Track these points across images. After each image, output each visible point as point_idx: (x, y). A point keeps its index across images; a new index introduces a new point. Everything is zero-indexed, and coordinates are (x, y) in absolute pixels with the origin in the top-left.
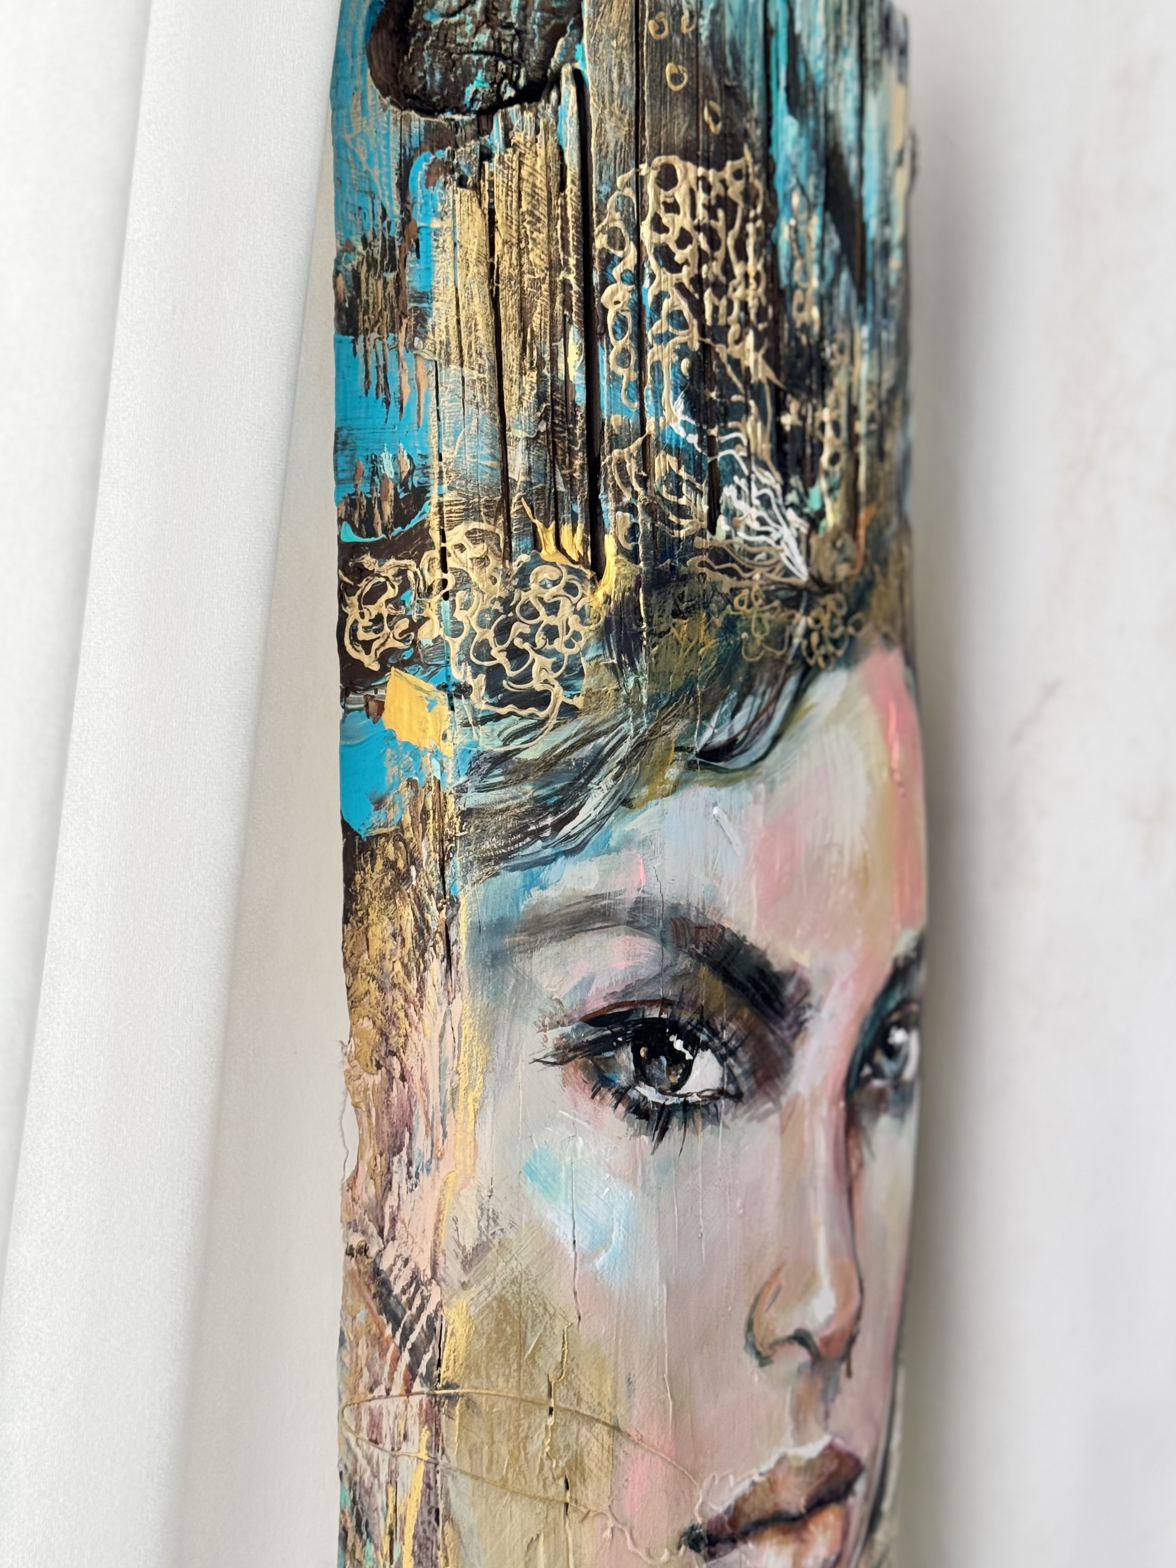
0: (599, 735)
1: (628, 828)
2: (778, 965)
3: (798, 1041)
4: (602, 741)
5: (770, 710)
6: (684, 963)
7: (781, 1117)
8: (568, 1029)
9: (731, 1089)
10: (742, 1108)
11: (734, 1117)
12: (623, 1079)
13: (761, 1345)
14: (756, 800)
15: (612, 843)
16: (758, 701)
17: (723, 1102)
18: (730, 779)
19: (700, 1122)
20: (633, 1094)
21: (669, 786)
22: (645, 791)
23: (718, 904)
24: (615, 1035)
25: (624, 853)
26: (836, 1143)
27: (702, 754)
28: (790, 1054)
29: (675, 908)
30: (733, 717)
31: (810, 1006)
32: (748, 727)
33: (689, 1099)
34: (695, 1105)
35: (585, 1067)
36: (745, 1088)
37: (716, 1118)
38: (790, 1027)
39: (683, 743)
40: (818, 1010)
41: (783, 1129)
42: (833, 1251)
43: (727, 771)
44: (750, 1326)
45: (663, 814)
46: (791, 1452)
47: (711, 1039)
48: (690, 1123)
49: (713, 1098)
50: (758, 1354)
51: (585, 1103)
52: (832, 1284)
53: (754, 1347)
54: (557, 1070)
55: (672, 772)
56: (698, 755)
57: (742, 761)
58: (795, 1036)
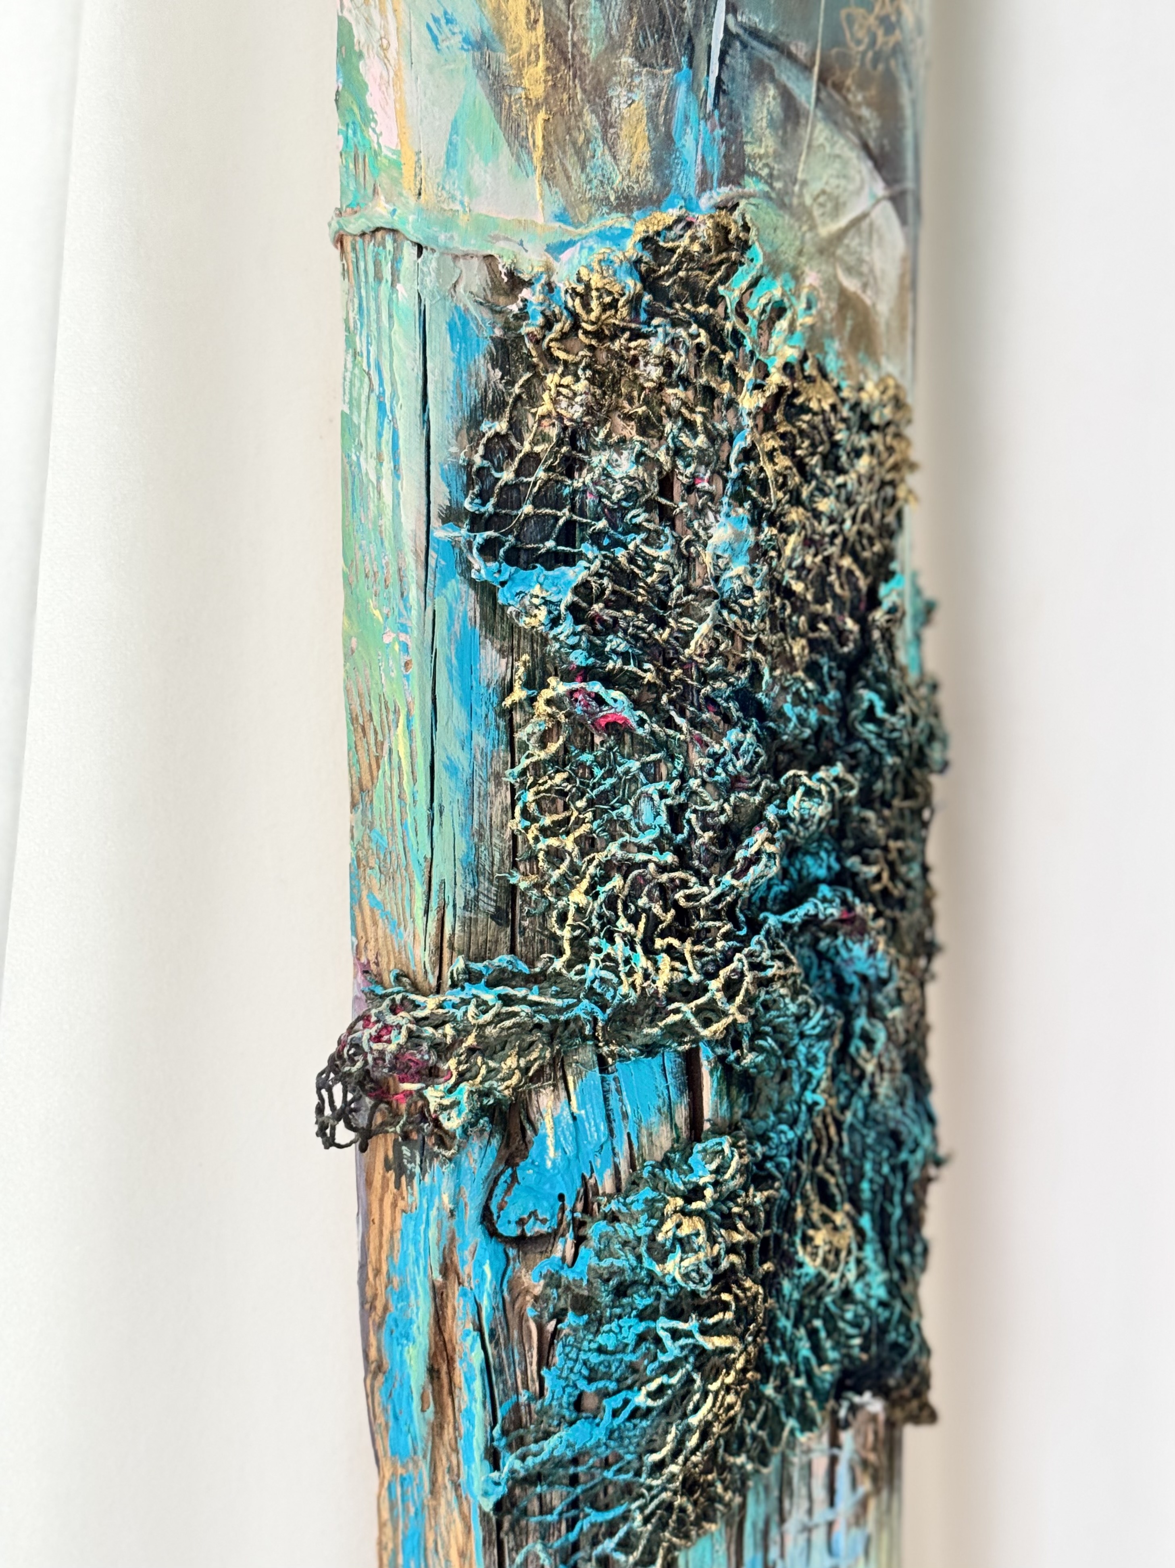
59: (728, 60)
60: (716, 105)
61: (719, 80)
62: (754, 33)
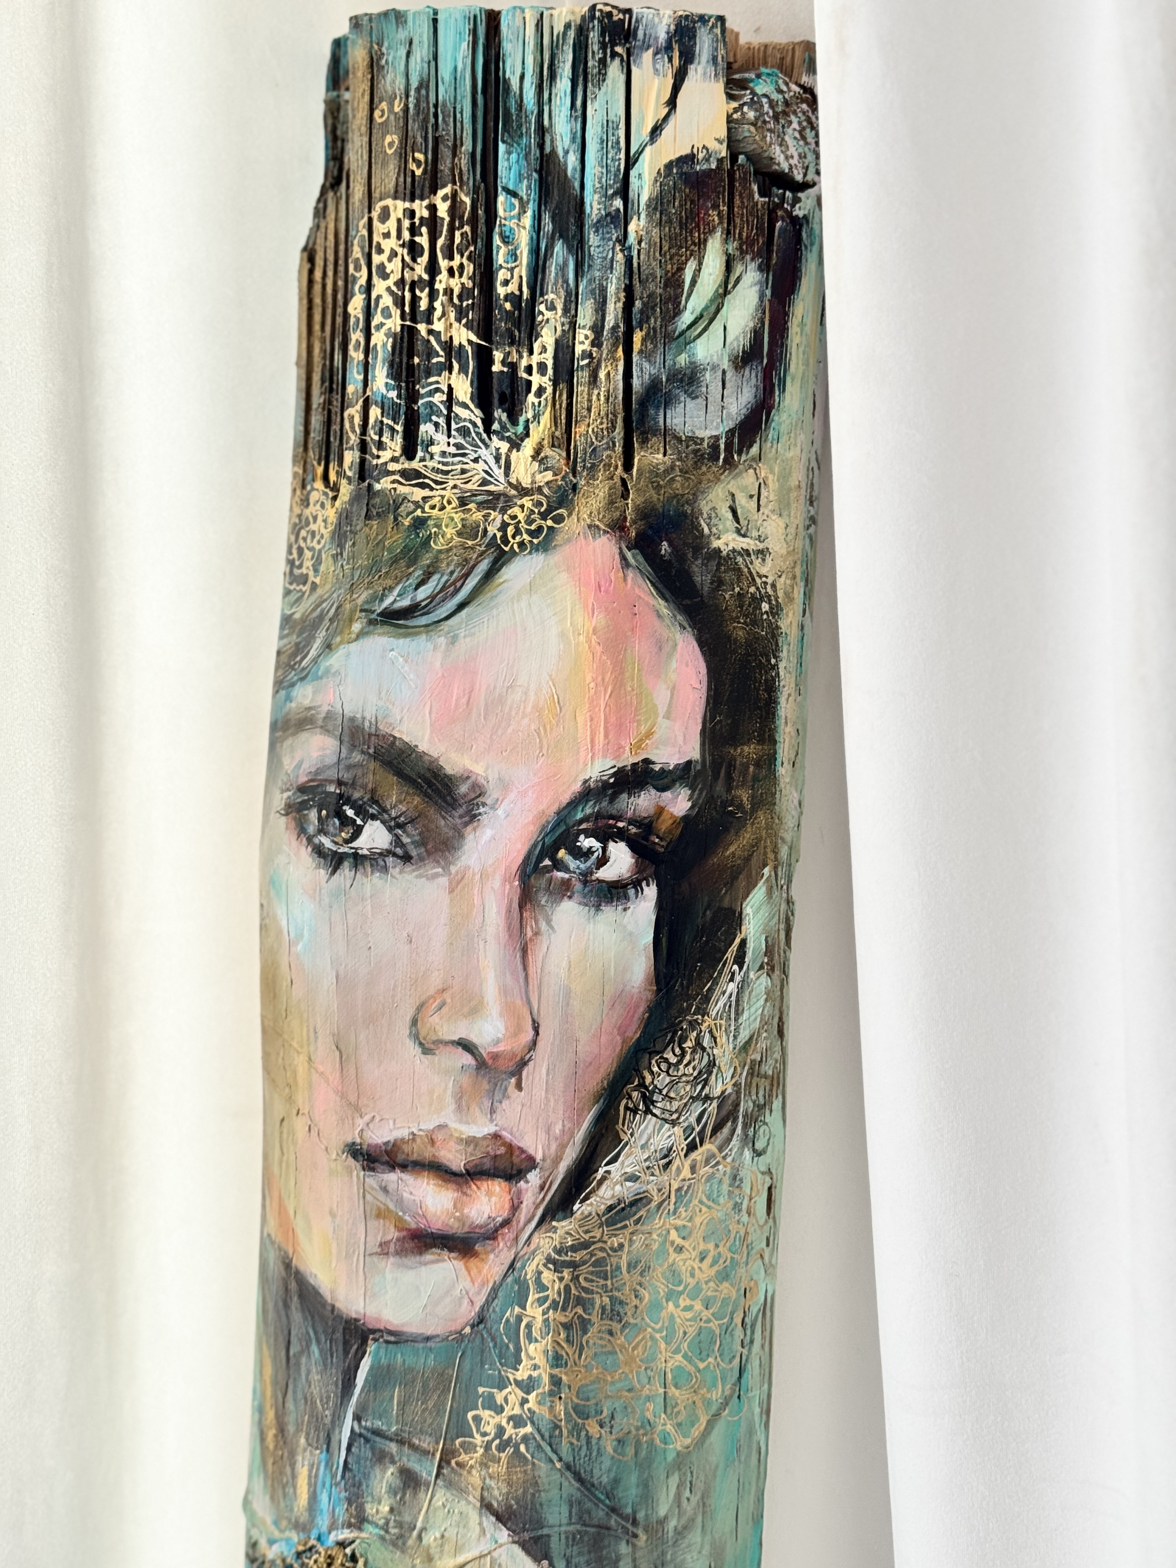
0: (323, 602)
1: (328, 664)
2: (449, 770)
3: (469, 828)
4: (324, 605)
5: (458, 584)
6: (357, 757)
7: (450, 883)
8: (290, 793)
9: (399, 851)
10: (409, 868)
11: (401, 873)
12: (311, 830)
13: (425, 1039)
14: (435, 648)
15: (320, 673)
16: (445, 578)
17: (390, 860)
18: (410, 632)
19: (369, 870)
20: (316, 841)
21: (353, 636)
22: (338, 639)
23: (390, 720)
24: (309, 800)
25: (324, 680)
26: (509, 911)
27: (383, 614)
28: (461, 836)
29: (352, 719)
30: (416, 589)
31: (484, 804)
32: (432, 597)
33: (360, 852)
34: (364, 857)
35: (295, 819)
36: (414, 853)
37: (385, 869)
38: (461, 817)
39: (366, 607)
40: (493, 808)
41: (451, 891)
42: (504, 991)
43: (407, 627)
44: (414, 1022)
45: (348, 655)
46: (454, 1125)
47: (380, 813)
48: (360, 867)
49: (381, 854)
50: (421, 1044)
51: (294, 843)
52: (501, 1015)
53: (418, 1038)
54: (284, 819)
55: (357, 627)
56: (378, 615)
57: (423, 620)
58: (466, 824)
59: (353, 1450)
60: (343, 1477)
61: (346, 1462)
62: (377, 1433)
